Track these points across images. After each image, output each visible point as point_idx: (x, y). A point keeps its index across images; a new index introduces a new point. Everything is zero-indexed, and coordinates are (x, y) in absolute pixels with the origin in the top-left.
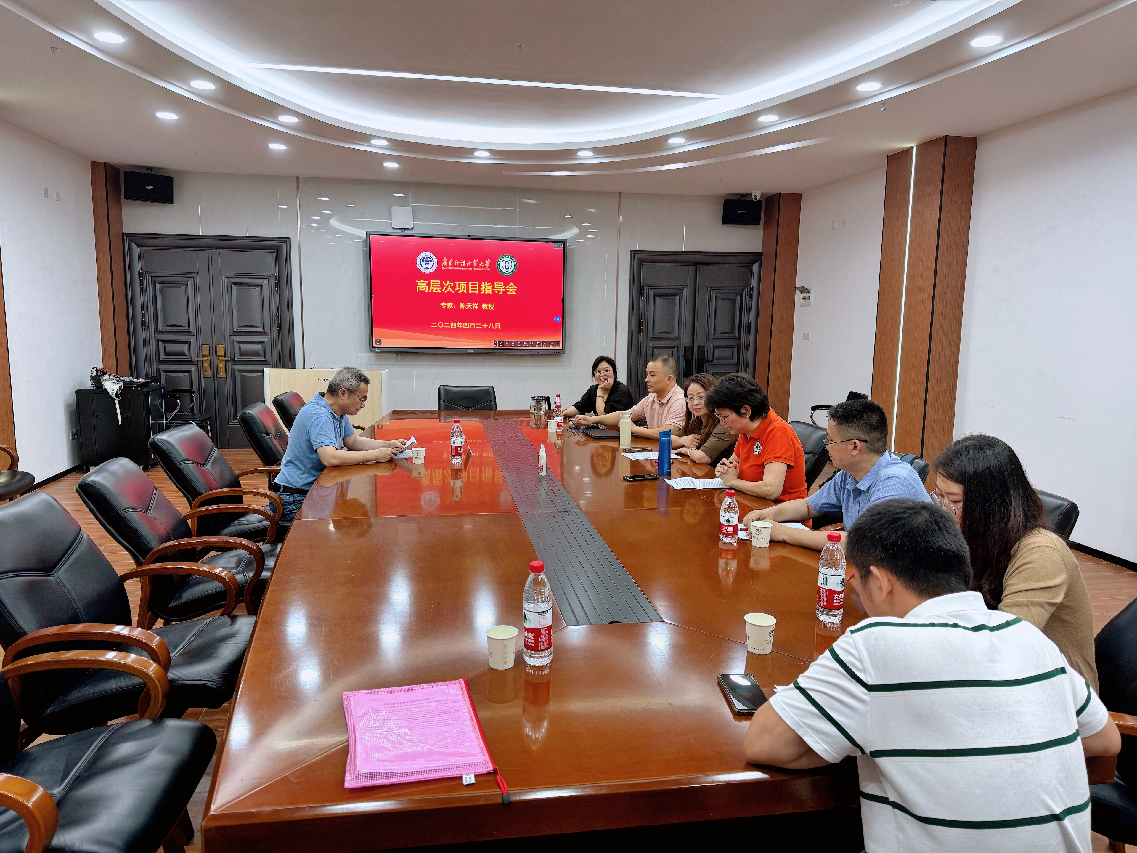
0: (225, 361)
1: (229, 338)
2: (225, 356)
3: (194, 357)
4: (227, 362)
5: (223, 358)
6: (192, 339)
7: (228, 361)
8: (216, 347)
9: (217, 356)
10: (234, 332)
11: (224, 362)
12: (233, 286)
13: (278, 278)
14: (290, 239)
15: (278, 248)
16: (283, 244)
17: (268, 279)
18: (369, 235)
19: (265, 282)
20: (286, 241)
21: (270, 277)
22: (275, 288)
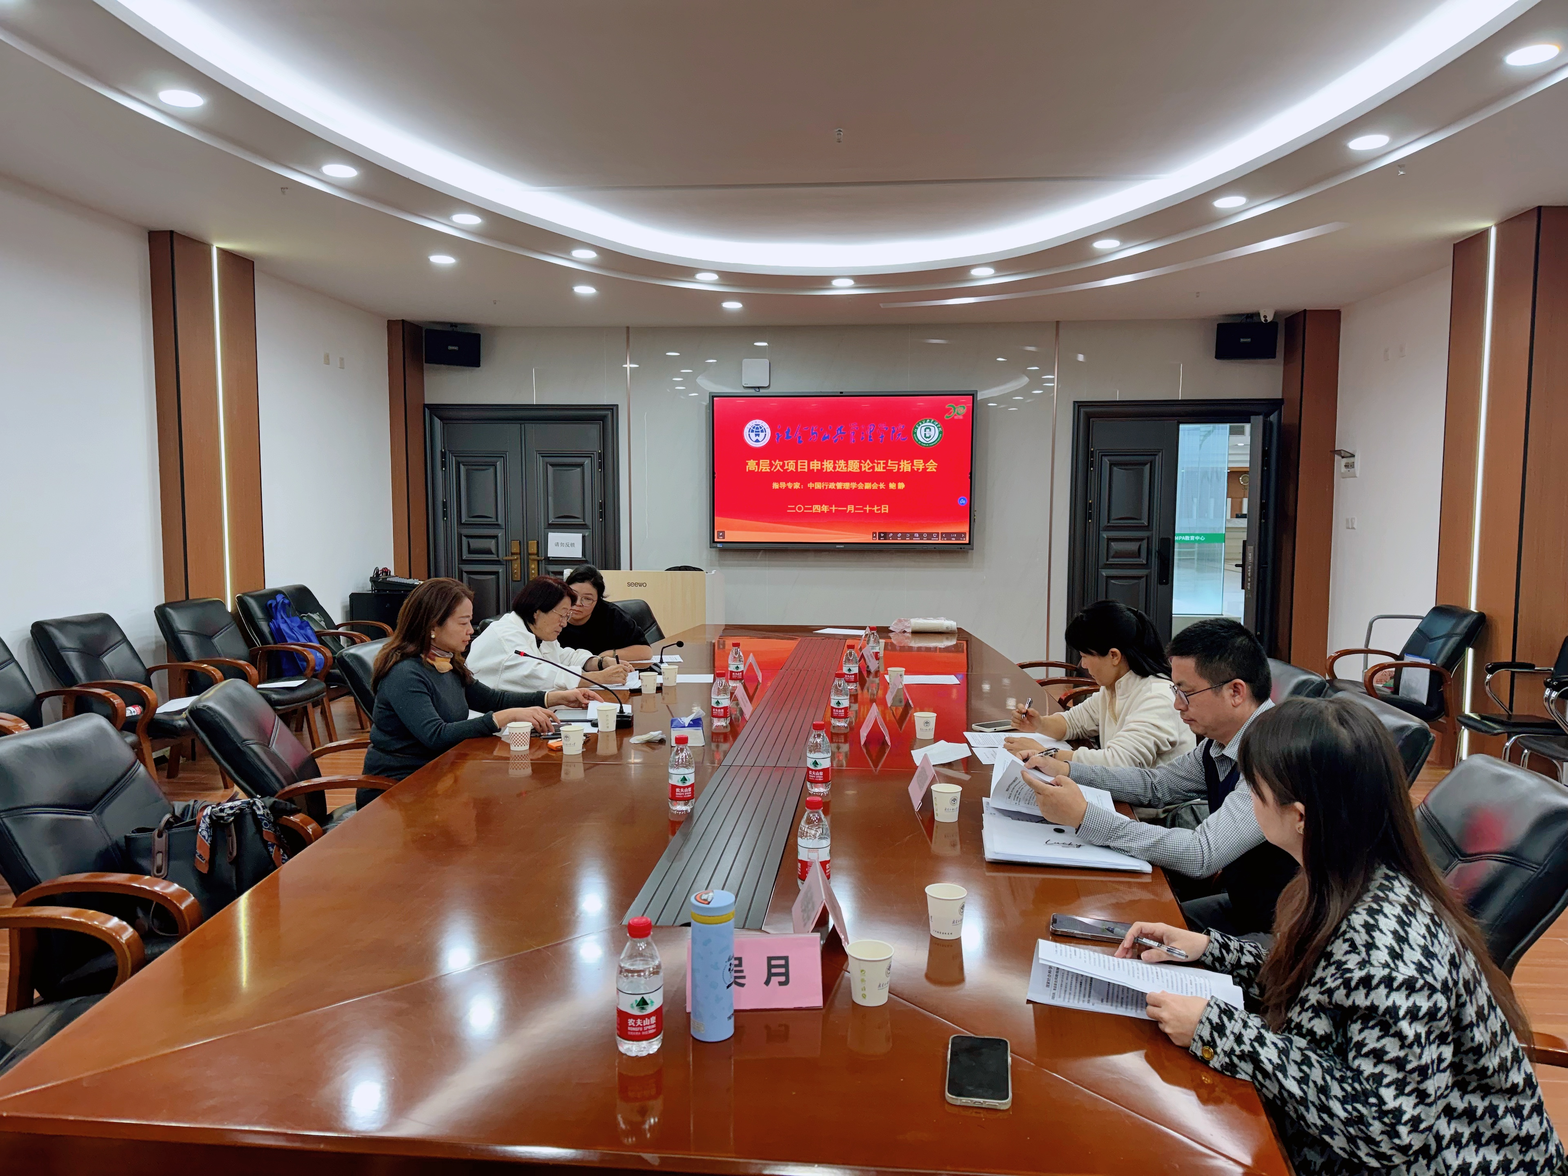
0: (538, 561)
1: (543, 532)
2: (538, 554)
3: (502, 557)
4: (540, 562)
5: (535, 557)
6: (500, 533)
7: (542, 561)
8: (527, 543)
9: (529, 554)
10: (549, 524)
11: (536, 563)
12: (549, 467)
13: (602, 457)
14: (617, 406)
15: (603, 419)
16: (609, 413)
17: (590, 457)
18: (713, 397)
19: (587, 461)
20: (612, 409)
21: (592, 455)
22: (599, 468)
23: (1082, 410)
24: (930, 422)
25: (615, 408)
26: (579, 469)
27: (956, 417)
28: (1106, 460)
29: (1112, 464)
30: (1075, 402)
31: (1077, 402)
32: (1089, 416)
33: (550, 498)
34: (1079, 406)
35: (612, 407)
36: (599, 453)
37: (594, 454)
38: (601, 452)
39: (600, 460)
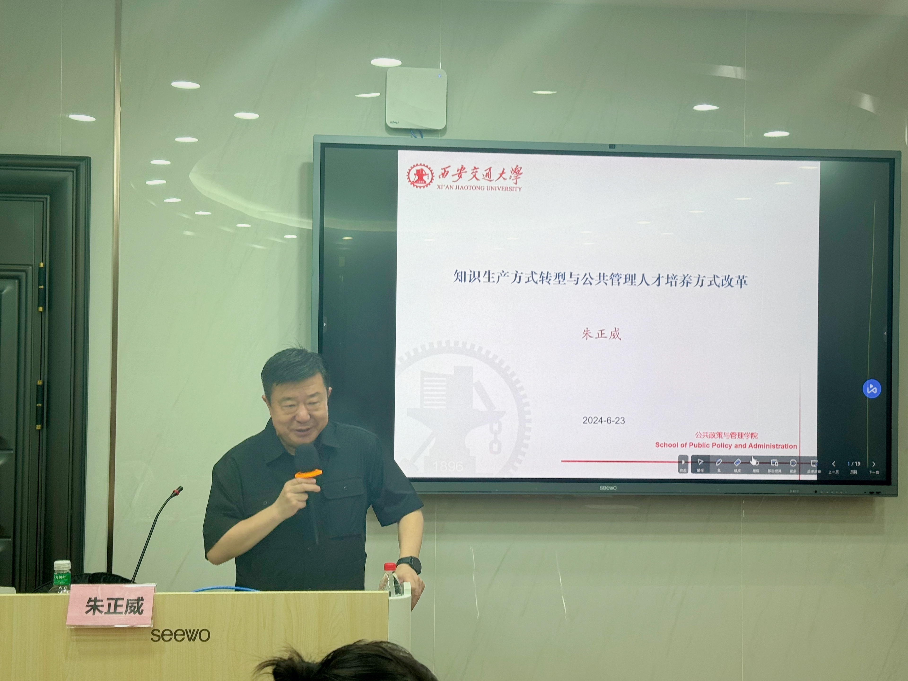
13: (48, 277)
14: (87, 160)
15: (53, 189)
16: (69, 176)
17: (17, 278)
18: (324, 148)
19: (8, 290)
20: (77, 168)
21: (23, 274)
22: (39, 306)
25: (82, 166)
35: (76, 163)
36: (40, 268)
37: (24, 271)
38: (45, 265)
39: (42, 287)
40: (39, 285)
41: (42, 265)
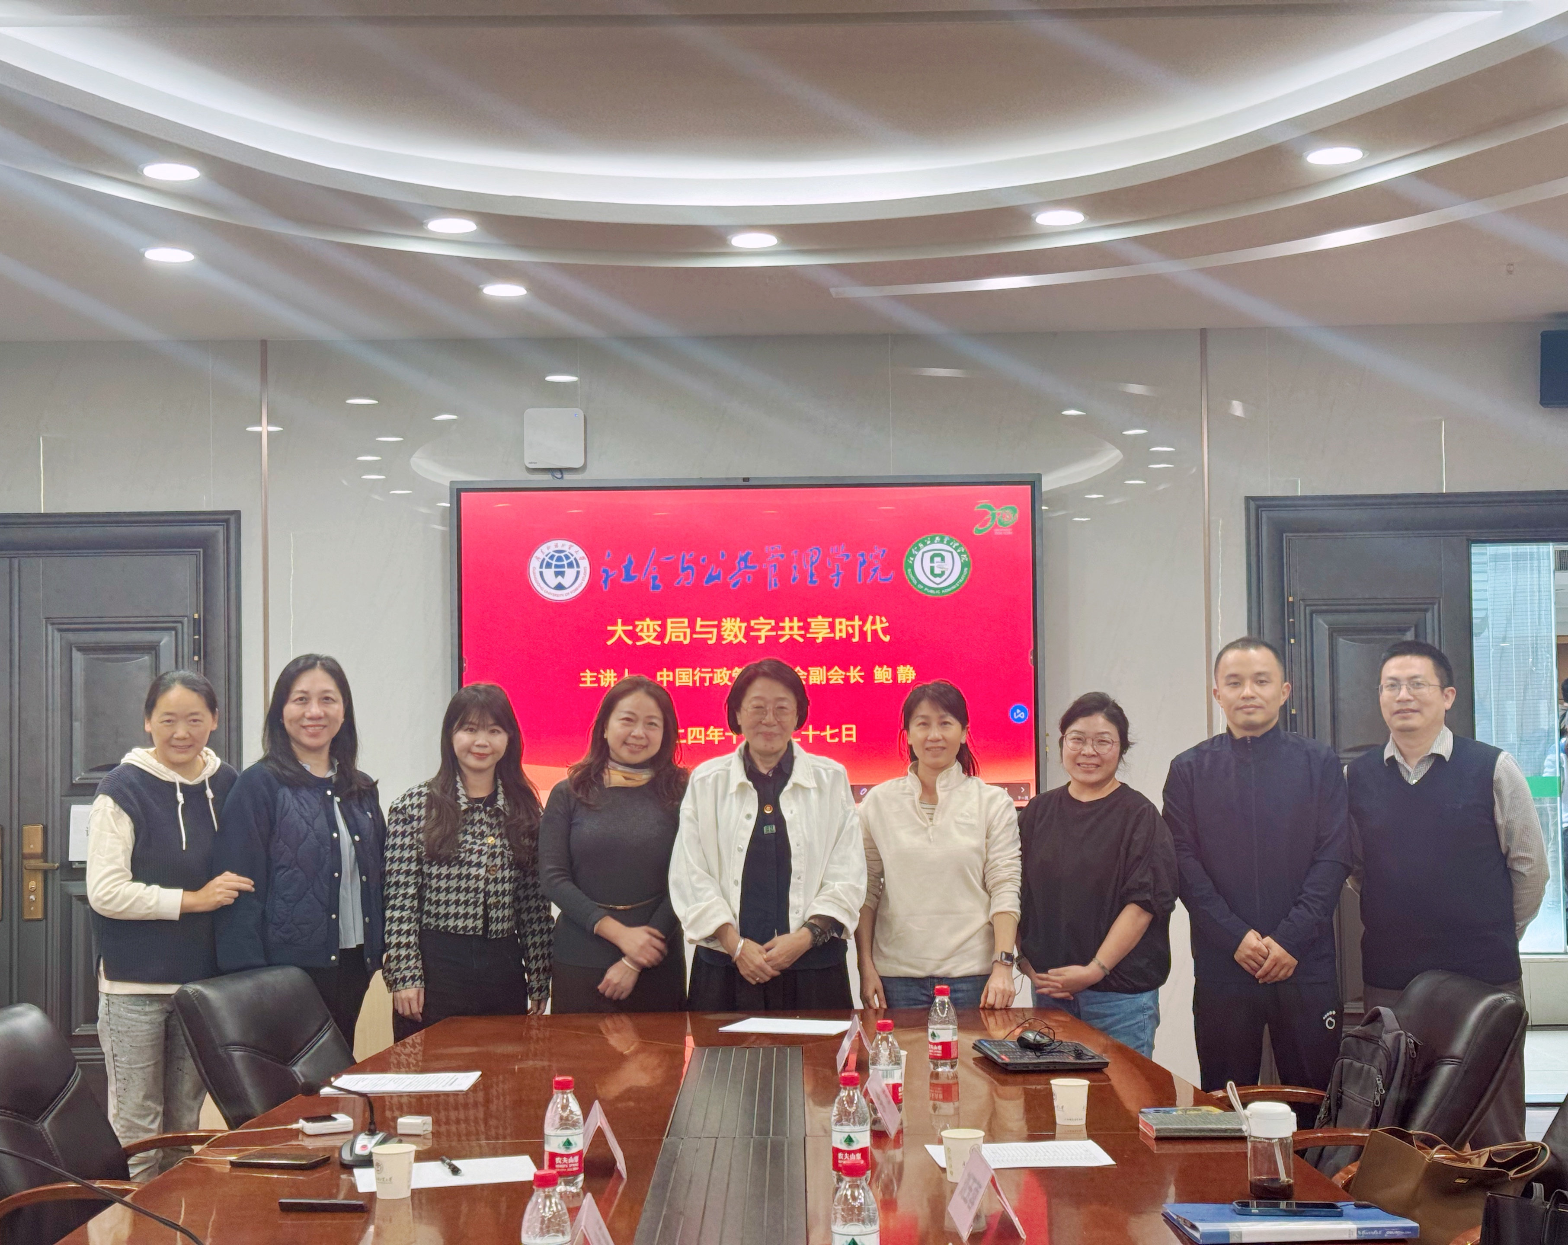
0: (45, 872)
1: (58, 805)
2: (44, 856)
4: (50, 875)
5: (39, 863)
7: (53, 871)
8: (20, 832)
9: (24, 857)
10: (73, 786)
11: (40, 877)
12: (77, 656)
13: (202, 627)
14: (237, 514)
15: (204, 544)
16: (220, 530)
17: (174, 629)
18: (459, 491)
19: (166, 640)
20: (227, 521)
21: (179, 626)
22: (194, 655)
23: (1264, 515)
24: (941, 542)
25: (232, 519)
26: (146, 659)
27: (997, 532)
28: (1321, 621)
29: (1335, 631)
30: (1248, 499)
31: (1254, 499)
32: (1280, 530)
33: (76, 724)
34: (1258, 508)
35: (226, 517)
36: (194, 619)
37: (181, 622)
38: (199, 616)
39: (197, 637)
40: (194, 635)
41: (196, 616)
